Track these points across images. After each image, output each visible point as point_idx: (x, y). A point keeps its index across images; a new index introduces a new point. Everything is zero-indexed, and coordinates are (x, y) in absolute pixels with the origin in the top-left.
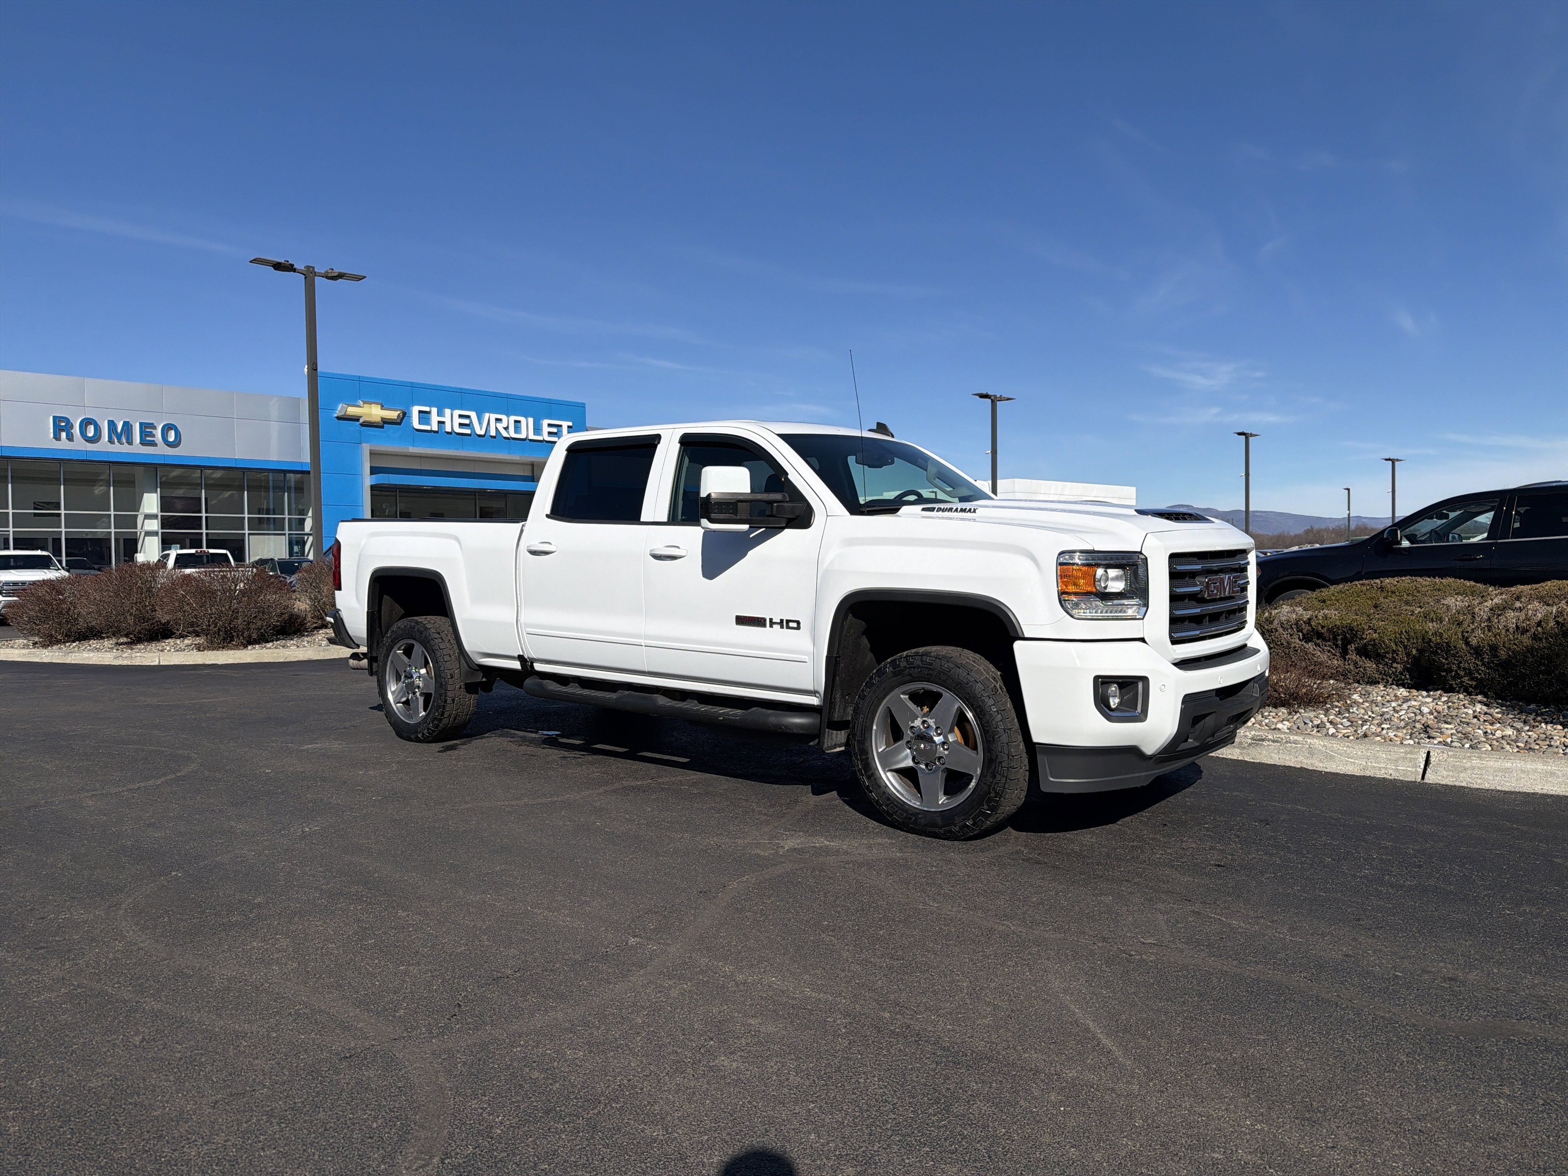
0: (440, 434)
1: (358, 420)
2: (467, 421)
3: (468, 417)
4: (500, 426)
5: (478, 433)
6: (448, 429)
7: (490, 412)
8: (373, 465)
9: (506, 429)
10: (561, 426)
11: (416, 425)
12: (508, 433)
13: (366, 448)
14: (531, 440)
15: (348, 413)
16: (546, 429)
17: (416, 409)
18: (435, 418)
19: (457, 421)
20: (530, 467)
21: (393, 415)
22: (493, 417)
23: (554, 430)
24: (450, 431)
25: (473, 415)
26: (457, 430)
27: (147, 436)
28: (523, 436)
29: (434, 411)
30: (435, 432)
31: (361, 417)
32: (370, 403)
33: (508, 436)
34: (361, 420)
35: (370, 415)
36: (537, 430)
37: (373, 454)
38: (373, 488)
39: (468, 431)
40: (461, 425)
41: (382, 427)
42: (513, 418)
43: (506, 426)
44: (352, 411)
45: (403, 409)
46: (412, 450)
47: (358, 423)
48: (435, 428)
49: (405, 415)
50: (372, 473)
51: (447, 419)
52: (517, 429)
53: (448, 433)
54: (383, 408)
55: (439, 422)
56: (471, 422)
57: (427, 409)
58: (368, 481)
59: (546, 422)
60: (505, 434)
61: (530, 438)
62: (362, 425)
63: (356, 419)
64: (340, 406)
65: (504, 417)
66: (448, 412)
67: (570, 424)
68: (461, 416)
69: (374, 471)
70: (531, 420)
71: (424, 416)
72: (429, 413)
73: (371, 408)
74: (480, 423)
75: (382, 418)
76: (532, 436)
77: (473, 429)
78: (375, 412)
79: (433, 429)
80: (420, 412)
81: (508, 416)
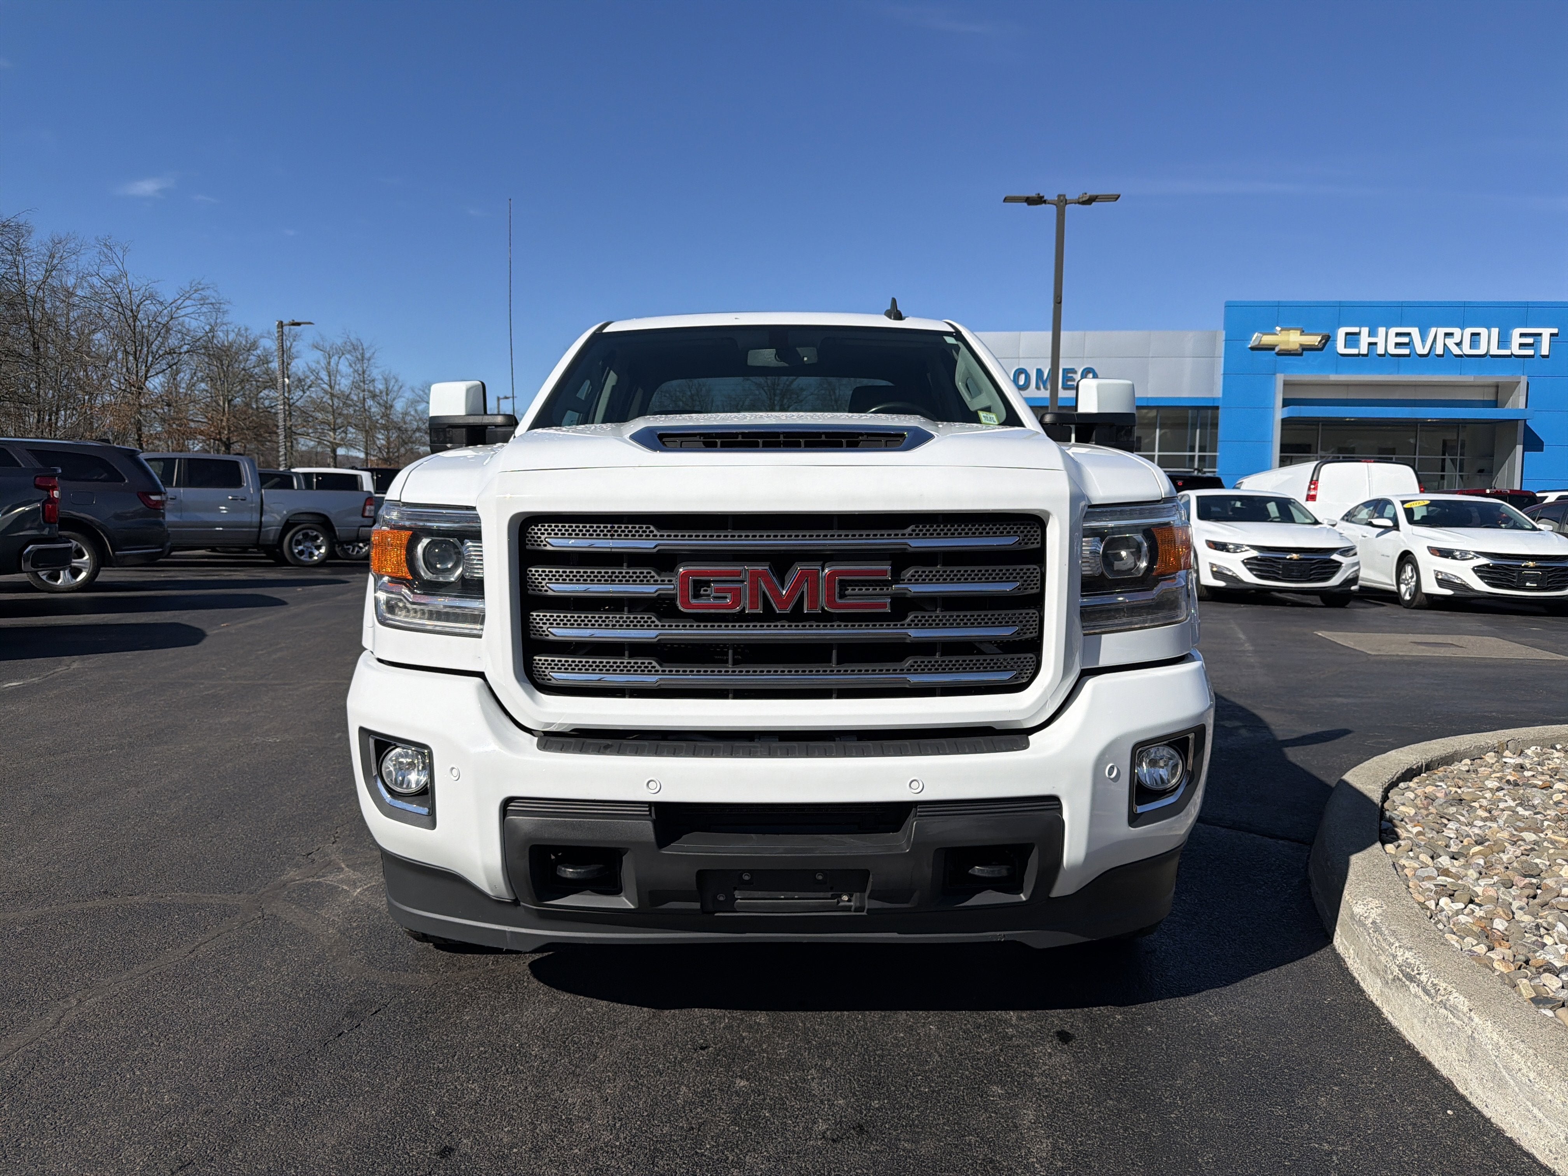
0: (1371, 357)
1: (1273, 349)
2: (1405, 340)
3: (1409, 334)
4: (1450, 342)
5: (1419, 352)
6: (1380, 350)
7: (1438, 327)
8: (1286, 397)
9: (1459, 344)
10: (1540, 335)
11: (1341, 349)
12: (1461, 349)
13: (1280, 378)
14: (1493, 356)
15: (1262, 343)
16: (1516, 340)
17: (1342, 332)
18: (1365, 339)
19: (1393, 340)
20: (1493, 390)
21: (1314, 340)
22: (1442, 331)
23: (1530, 340)
24: (1383, 352)
25: (1415, 332)
26: (1392, 350)
27: (1068, 380)
28: (1482, 351)
29: (1365, 331)
30: (1363, 355)
31: (1277, 345)
32: (1289, 329)
33: (1461, 353)
34: (1277, 349)
35: (1288, 342)
36: (1504, 342)
37: (1286, 384)
38: (1285, 422)
39: (1406, 351)
40: (1398, 345)
41: (1301, 355)
42: (1469, 331)
43: (1458, 341)
44: (1267, 339)
45: (1326, 332)
46: (1333, 377)
47: (1274, 352)
48: (1364, 351)
49: (1327, 339)
50: (1284, 405)
51: (1380, 340)
52: (1474, 343)
53: (1380, 355)
54: (1303, 333)
55: (1370, 344)
56: (1411, 340)
57: (1355, 330)
58: (1279, 413)
59: (1517, 332)
60: (1456, 351)
61: (1491, 353)
62: (1278, 354)
63: (1271, 348)
64: (1256, 334)
65: (1456, 331)
66: (1382, 331)
67: (1555, 331)
68: (1398, 335)
69: (1286, 403)
70: (1495, 331)
71: (1352, 339)
72: (1358, 334)
73: (1289, 335)
74: (1423, 341)
75: (1301, 345)
76: (1494, 351)
77: (1413, 348)
78: (1293, 339)
79: (1362, 352)
80: (1347, 334)
81: (1463, 328)
